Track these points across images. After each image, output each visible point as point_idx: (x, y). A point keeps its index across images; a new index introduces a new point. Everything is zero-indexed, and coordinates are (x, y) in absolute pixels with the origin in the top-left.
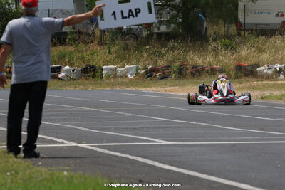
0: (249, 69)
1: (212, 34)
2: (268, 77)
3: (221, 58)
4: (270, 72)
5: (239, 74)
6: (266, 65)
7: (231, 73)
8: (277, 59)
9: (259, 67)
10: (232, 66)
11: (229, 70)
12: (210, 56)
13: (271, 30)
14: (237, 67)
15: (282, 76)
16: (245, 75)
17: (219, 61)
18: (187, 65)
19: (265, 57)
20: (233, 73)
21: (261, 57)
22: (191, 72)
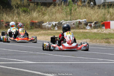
0: (38, 24)
1: (16, 5)
2: (49, 29)
3: (22, 17)
4: (50, 26)
5: (32, 27)
6: (48, 22)
7: (28, 26)
8: (53, 19)
9: (43, 23)
10: (28, 23)
11: (27, 25)
12: (15, 17)
13: (49, 3)
14: (31, 22)
15: (56, 28)
16: (36, 28)
17: (21, 19)
18: (2, 21)
19: (46, 17)
20: (29, 26)
21: (44, 18)
22: (5, 26)
